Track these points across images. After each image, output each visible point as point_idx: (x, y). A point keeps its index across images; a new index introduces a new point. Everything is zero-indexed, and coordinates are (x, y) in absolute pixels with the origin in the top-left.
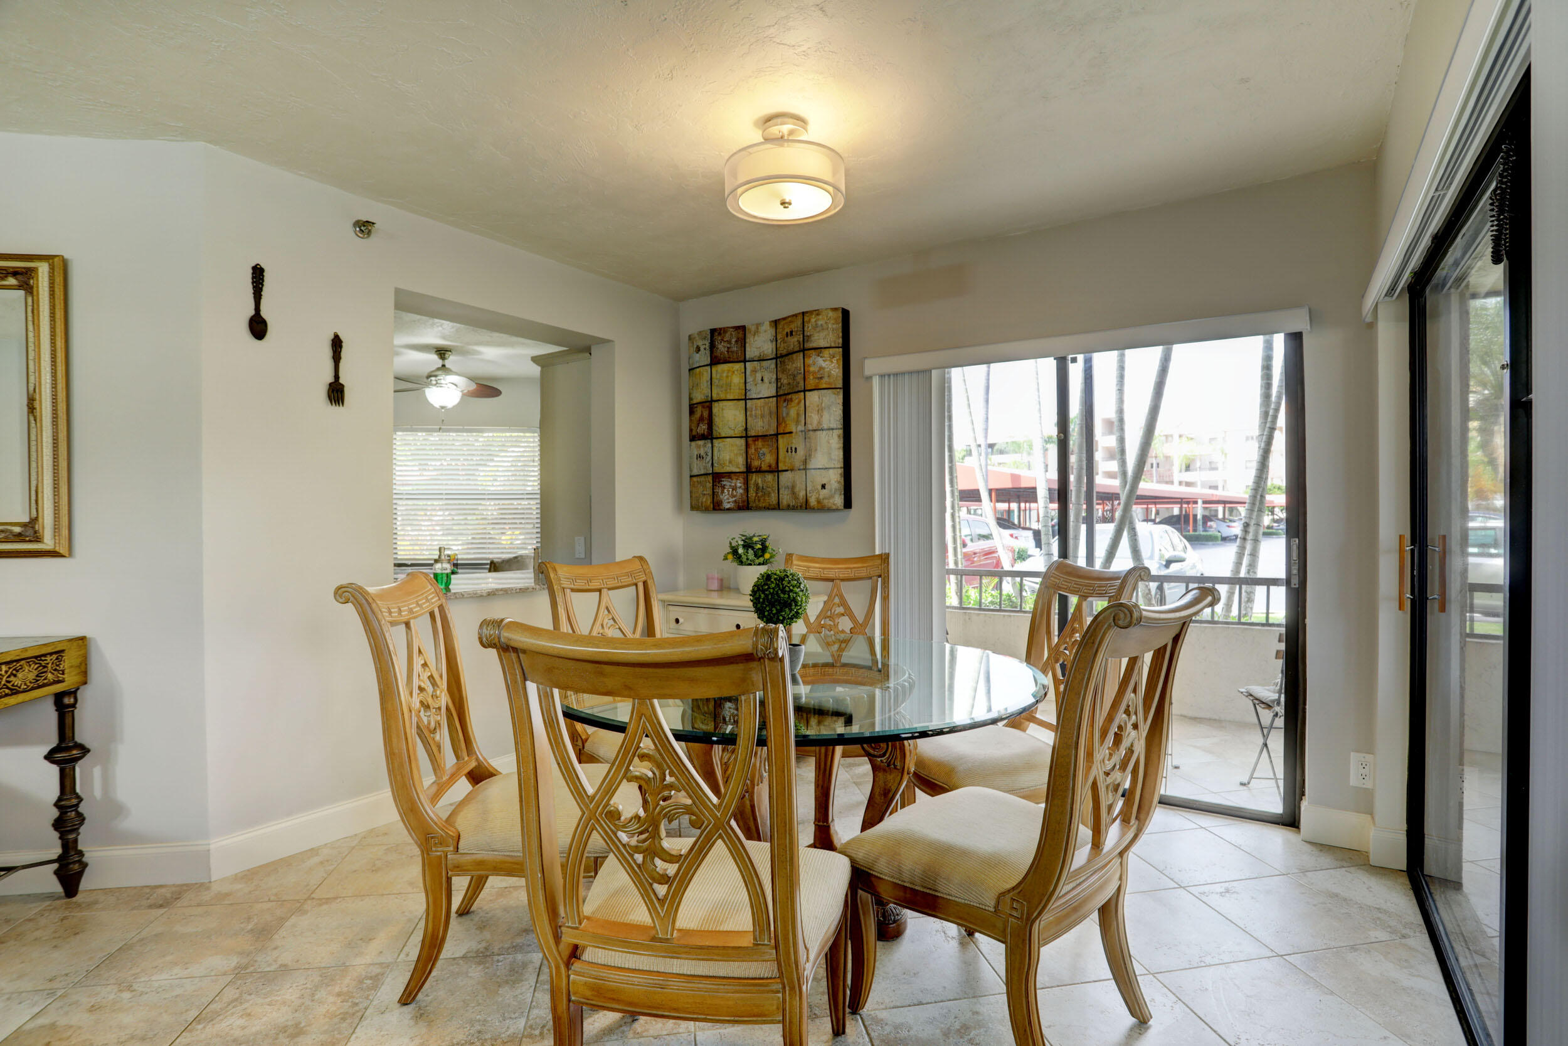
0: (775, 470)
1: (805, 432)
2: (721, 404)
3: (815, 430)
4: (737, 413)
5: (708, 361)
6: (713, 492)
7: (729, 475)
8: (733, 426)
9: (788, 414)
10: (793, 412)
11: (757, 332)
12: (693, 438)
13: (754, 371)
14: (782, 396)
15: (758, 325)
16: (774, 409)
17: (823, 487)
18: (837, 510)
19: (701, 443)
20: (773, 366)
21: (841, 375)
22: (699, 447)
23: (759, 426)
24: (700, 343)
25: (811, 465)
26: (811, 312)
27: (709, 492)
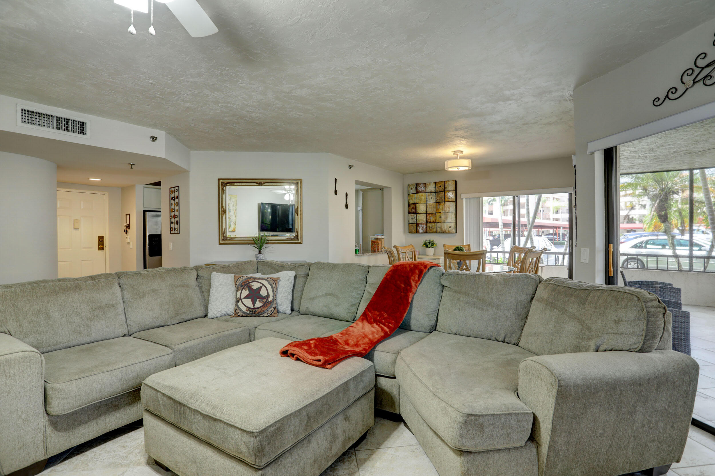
0: (435, 222)
1: (445, 213)
2: (419, 204)
3: (448, 212)
4: (424, 207)
5: (415, 192)
6: (417, 228)
7: (421, 223)
8: (422, 210)
9: (439, 208)
10: (441, 207)
11: (430, 185)
12: (409, 213)
13: (429, 196)
14: (438, 203)
15: (430, 183)
16: (435, 206)
17: (450, 227)
18: (454, 233)
19: (413, 215)
20: (435, 195)
21: (455, 198)
22: (412, 216)
23: (430, 210)
24: (412, 187)
25: (446, 221)
26: (447, 181)
27: (415, 228)
